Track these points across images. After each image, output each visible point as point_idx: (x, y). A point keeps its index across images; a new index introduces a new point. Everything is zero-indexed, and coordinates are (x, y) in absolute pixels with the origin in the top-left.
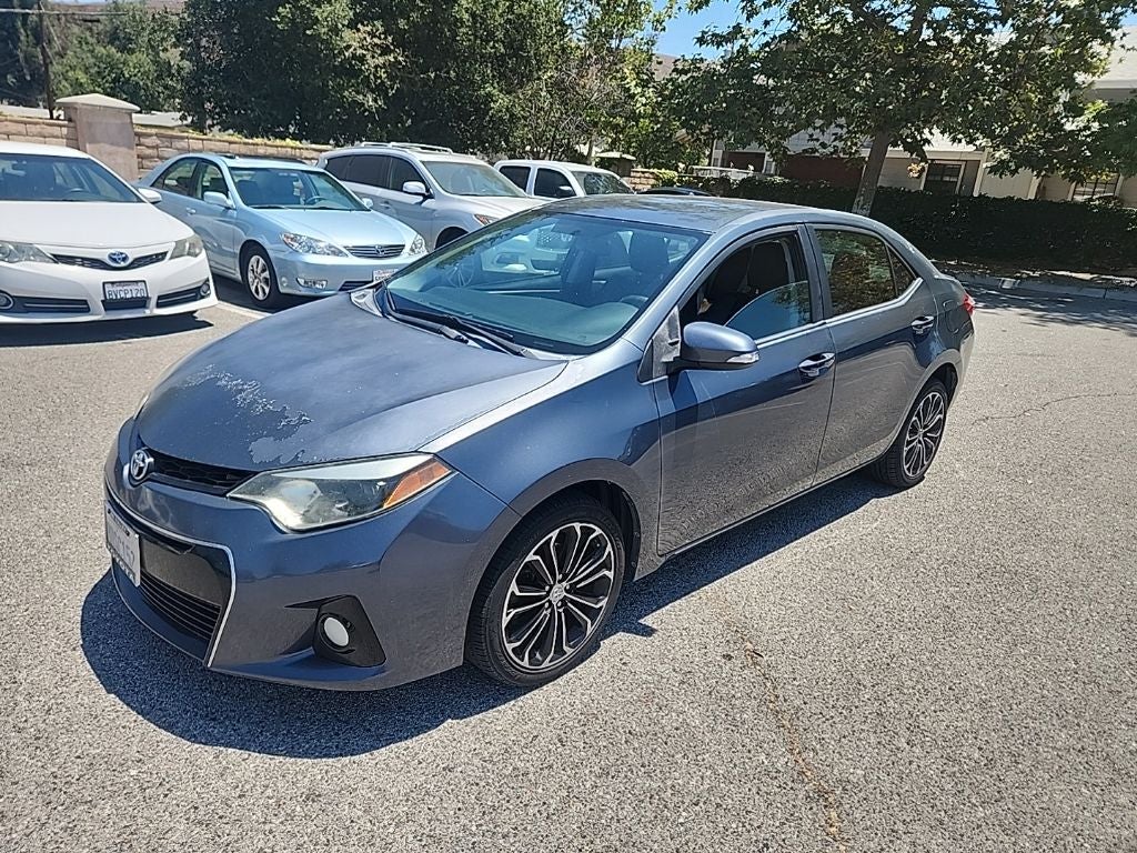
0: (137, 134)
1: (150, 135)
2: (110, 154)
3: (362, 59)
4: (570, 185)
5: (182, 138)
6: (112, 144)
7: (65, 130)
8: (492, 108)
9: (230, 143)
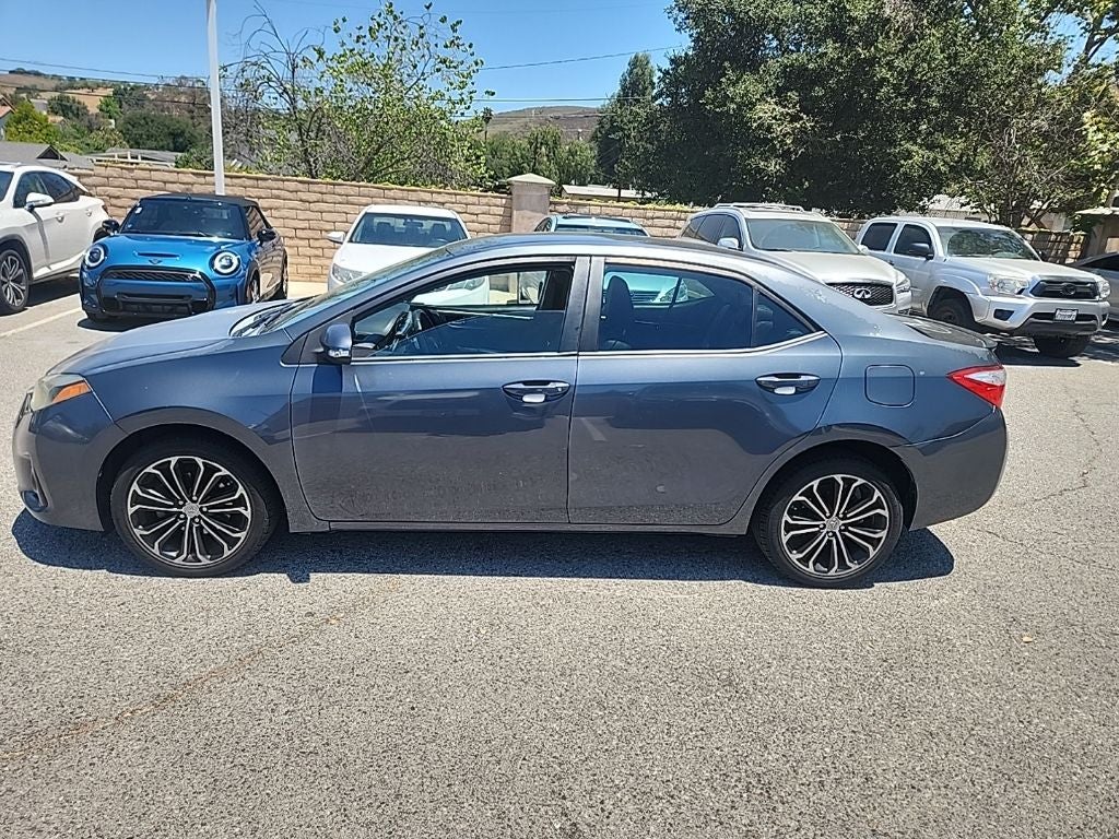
0: (551, 203)
1: (562, 204)
2: (530, 218)
3: (769, 129)
4: (930, 243)
5: (585, 205)
6: (532, 211)
7: (504, 201)
8: (902, 166)
9: (624, 208)
